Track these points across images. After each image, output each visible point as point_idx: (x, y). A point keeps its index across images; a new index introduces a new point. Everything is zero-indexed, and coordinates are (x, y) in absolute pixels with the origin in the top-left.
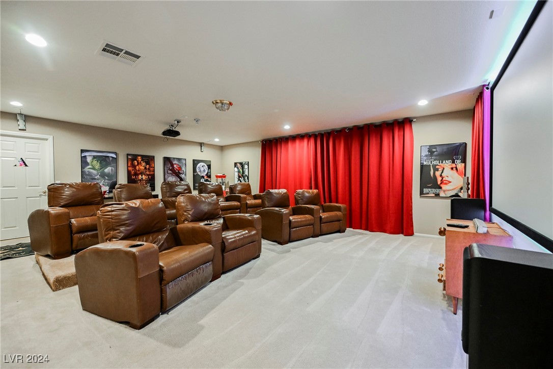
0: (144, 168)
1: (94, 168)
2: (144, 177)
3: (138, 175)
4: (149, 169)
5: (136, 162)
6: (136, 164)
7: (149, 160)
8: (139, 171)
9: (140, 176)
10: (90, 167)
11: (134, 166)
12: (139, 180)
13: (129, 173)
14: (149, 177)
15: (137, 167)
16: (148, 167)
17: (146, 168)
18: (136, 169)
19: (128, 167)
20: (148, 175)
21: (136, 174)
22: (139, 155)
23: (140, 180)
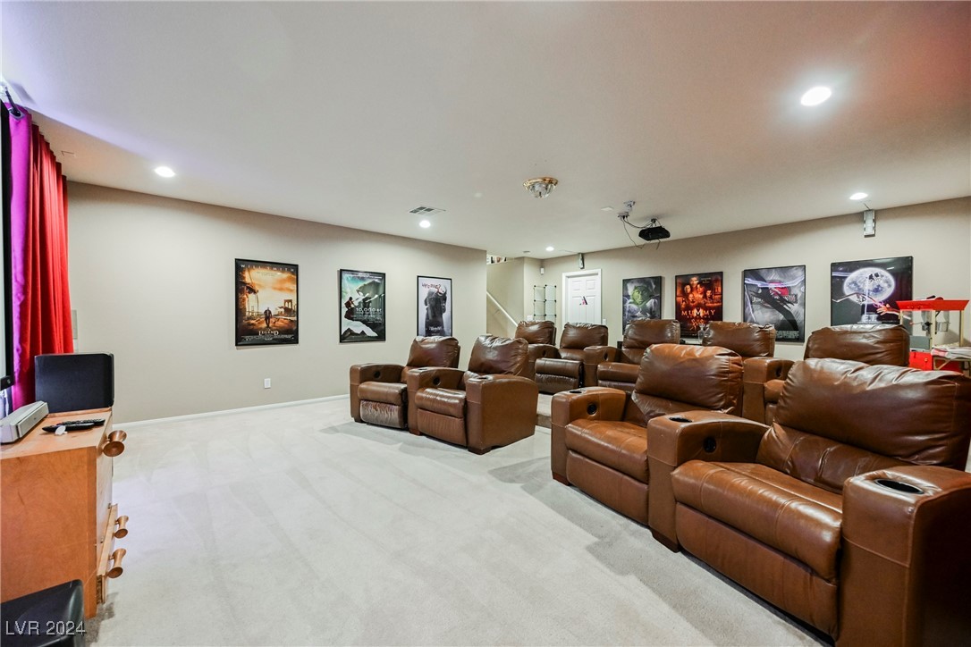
0: (701, 296)
1: (634, 302)
2: (702, 312)
3: (692, 309)
4: (711, 297)
5: (688, 287)
6: (689, 290)
7: (712, 282)
8: (693, 302)
9: (695, 311)
10: (631, 300)
11: (685, 295)
12: (693, 317)
13: (678, 305)
14: (710, 313)
15: (691, 296)
16: (709, 293)
17: (705, 297)
18: (688, 300)
19: (676, 296)
20: (710, 308)
21: (689, 308)
22: (694, 275)
23: (696, 318)
